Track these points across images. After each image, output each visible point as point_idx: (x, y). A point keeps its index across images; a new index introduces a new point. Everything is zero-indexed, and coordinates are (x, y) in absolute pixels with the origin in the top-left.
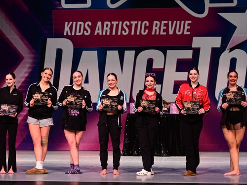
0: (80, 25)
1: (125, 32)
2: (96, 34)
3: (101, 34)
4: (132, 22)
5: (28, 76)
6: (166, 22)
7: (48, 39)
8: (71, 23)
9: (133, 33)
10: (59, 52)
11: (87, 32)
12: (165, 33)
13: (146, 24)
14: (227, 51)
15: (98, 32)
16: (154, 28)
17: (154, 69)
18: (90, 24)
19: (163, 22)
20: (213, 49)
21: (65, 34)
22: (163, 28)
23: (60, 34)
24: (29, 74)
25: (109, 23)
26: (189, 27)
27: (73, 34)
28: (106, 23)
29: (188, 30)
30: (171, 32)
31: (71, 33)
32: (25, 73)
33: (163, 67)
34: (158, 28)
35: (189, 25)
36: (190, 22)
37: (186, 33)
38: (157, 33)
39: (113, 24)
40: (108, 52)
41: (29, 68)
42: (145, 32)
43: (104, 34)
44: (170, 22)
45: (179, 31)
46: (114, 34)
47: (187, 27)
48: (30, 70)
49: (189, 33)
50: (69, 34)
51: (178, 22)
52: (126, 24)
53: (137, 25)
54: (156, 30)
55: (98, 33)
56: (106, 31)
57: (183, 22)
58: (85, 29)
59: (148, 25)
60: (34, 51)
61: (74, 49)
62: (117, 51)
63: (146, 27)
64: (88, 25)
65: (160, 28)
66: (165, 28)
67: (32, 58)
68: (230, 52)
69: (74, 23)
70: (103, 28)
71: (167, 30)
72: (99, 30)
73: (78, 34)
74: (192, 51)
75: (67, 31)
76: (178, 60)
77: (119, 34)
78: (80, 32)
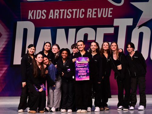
0: (39, 12)
1: (69, 16)
2: (49, 18)
3: (53, 18)
4: (73, 10)
5: (5, 47)
6: (96, 9)
7: (18, 22)
8: (33, 11)
9: (74, 17)
10: (25, 31)
11: (44, 17)
12: (95, 17)
13: (82, 11)
14: (137, 28)
15: (51, 16)
16: (88, 13)
17: (89, 40)
18: (46, 11)
19: (94, 9)
20: (127, 26)
21: (29, 18)
22: (94, 13)
23: (25, 19)
24: (6, 45)
25: (58, 11)
26: (111, 12)
27: (34, 18)
28: (56, 10)
29: (111, 14)
30: (99, 16)
31: (33, 17)
32: (3, 45)
33: (94, 39)
34: (91, 13)
35: (111, 11)
36: (112, 9)
37: (109, 16)
38: (90, 17)
39: (61, 11)
40: (58, 30)
41: (6, 41)
42: (82, 16)
43: (55, 18)
44: (99, 9)
45: (105, 15)
46: (61, 17)
47: (110, 12)
48: (6, 43)
49: (111, 16)
50: (32, 18)
51: (104, 9)
52: (70, 11)
53: (76, 12)
54: (89, 15)
55: (51, 18)
56: (56, 16)
57: (107, 9)
58: (42, 15)
59: (84, 11)
60: (8, 30)
61: (35, 28)
62: (64, 29)
63: (83, 13)
64: (44, 12)
65: (92, 13)
66: (95, 13)
67: (8, 35)
68: (139, 28)
69: (35, 11)
70: (54, 14)
71: (96, 15)
72: (51, 15)
73: (37, 18)
74: (113, 28)
75: (30, 17)
76: (104, 34)
77: (65, 17)
78: (39, 17)
